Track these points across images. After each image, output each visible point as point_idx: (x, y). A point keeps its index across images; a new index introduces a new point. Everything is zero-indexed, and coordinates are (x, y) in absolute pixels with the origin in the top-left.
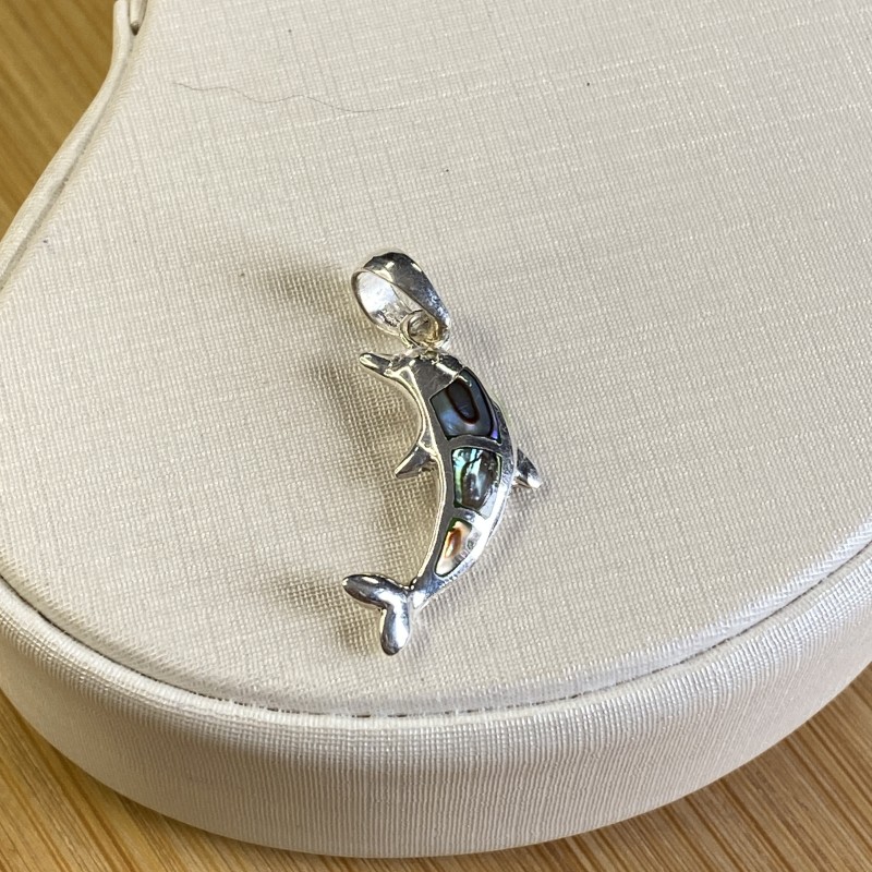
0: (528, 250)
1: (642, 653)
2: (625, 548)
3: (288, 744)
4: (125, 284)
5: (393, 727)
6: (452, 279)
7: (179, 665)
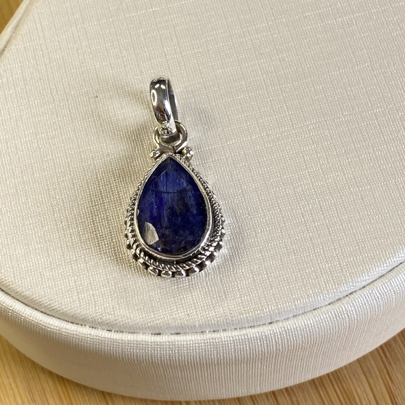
0: (249, 81)
1: (307, 300)
2: (299, 243)
3: (117, 349)
4: (35, 103)
5: (173, 340)
6: (208, 97)
7: (60, 307)
